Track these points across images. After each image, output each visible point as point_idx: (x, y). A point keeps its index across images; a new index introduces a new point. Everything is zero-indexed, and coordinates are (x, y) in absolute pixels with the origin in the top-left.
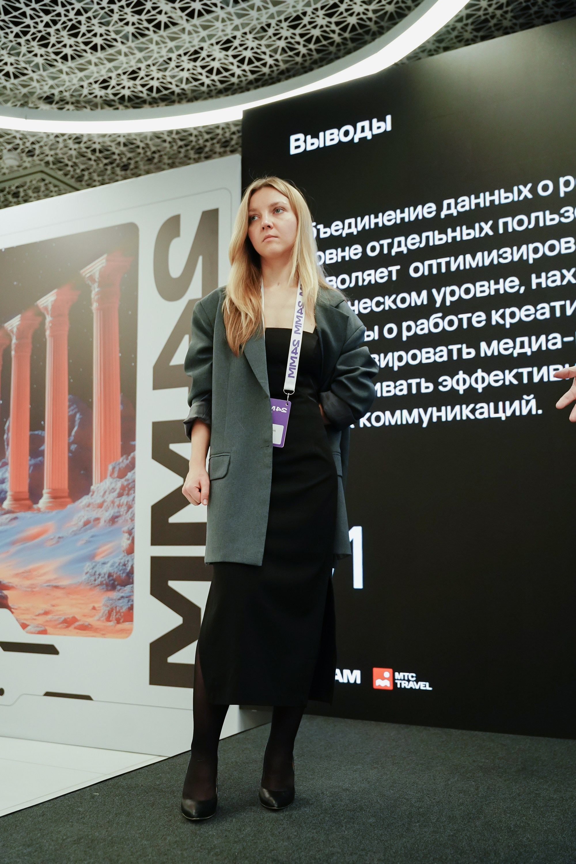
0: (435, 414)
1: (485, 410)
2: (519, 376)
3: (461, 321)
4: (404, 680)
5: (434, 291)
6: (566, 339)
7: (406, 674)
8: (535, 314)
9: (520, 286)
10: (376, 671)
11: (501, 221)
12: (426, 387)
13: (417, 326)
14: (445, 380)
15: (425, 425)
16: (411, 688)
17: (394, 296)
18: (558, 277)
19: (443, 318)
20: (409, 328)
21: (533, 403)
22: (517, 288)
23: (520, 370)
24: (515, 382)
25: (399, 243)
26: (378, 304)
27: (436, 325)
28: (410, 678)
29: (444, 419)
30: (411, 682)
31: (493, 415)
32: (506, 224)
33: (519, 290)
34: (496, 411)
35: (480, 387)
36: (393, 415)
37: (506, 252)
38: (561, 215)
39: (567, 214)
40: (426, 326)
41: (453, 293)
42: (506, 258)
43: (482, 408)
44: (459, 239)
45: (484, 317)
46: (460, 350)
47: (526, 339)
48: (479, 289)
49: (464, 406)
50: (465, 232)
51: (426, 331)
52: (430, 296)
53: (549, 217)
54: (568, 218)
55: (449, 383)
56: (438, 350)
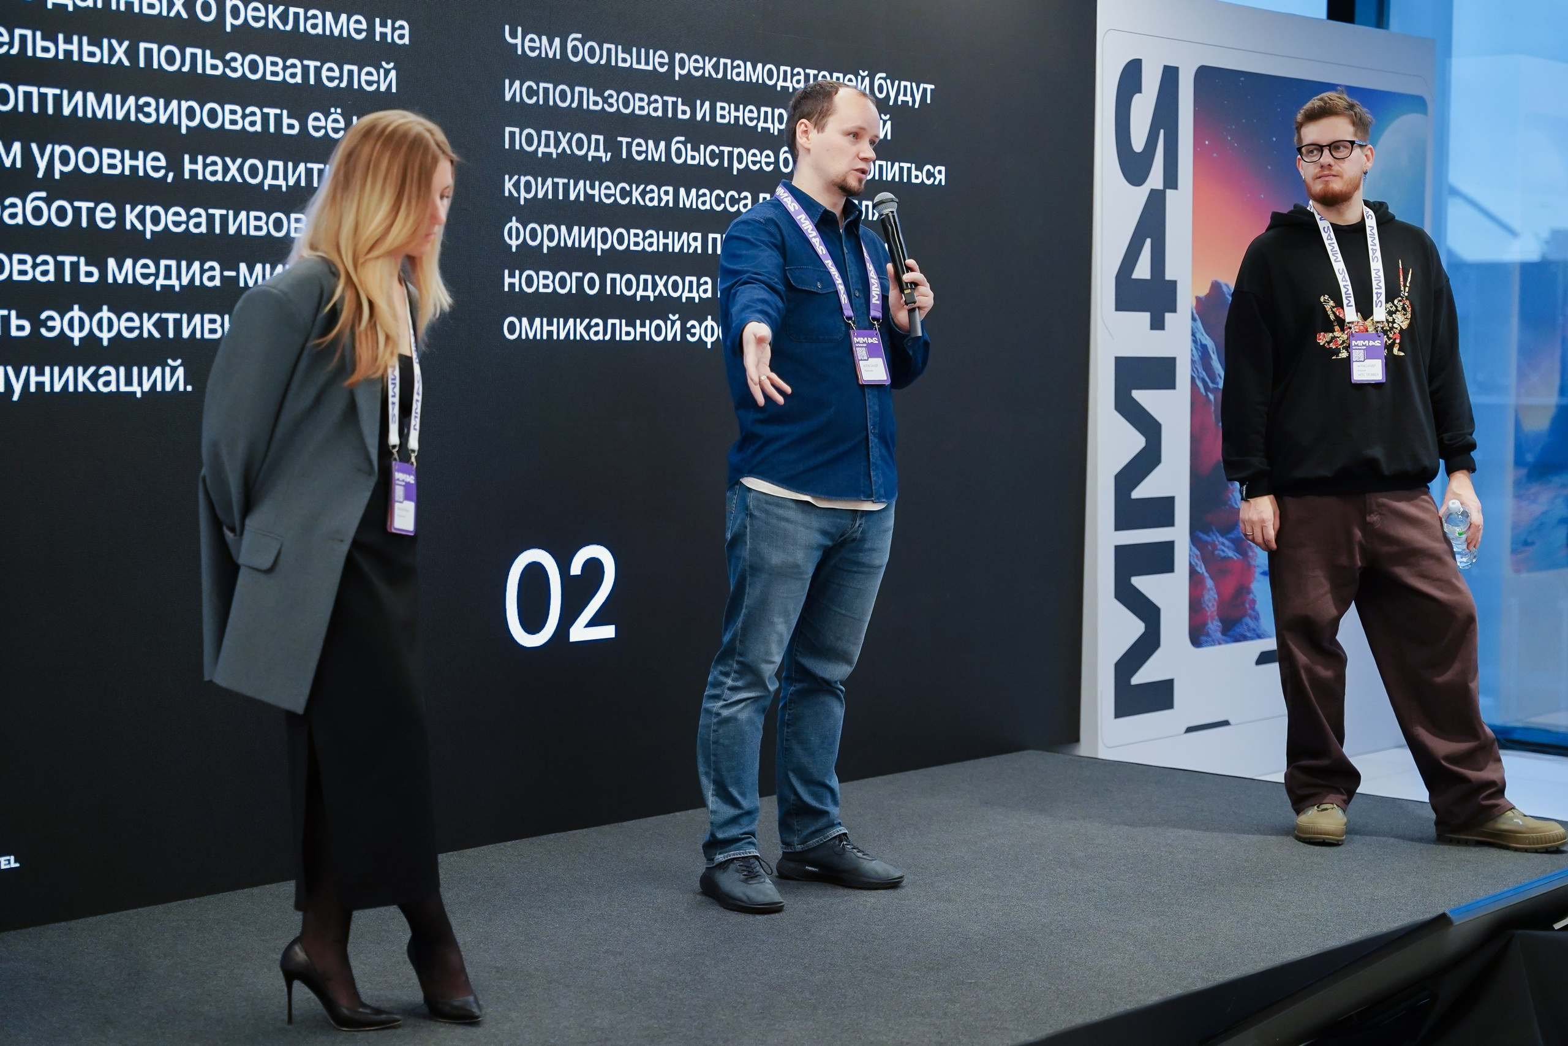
0: (34, 379)
1: (113, 378)
2: (161, 325)
3: (77, 211)
5: (34, 146)
6: (226, 273)
8: (187, 223)
9: (168, 169)
11: (143, 46)
12: (18, 327)
14: (52, 318)
15: (16, 398)
18: (219, 168)
19: (49, 202)
21: (180, 372)
22: (163, 172)
23: (164, 316)
24: (157, 335)
27: (37, 213)
29: (47, 389)
31: (123, 388)
32: (149, 53)
33: (166, 176)
34: (129, 382)
35: (105, 336)
37: (148, 104)
38: (227, 64)
39: (233, 64)
40: (19, 210)
41: (65, 158)
42: (148, 115)
43: (108, 373)
44: (76, 58)
45: (113, 214)
46: (75, 267)
47: (173, 263)
48: (106, 161)
49: (80, 369)
50: (86, 48)
51: (19, 220)
52: (27, 154)
53: (209, 61)
54: (235, 70)
55: (56, 324)
56: (39, 260)
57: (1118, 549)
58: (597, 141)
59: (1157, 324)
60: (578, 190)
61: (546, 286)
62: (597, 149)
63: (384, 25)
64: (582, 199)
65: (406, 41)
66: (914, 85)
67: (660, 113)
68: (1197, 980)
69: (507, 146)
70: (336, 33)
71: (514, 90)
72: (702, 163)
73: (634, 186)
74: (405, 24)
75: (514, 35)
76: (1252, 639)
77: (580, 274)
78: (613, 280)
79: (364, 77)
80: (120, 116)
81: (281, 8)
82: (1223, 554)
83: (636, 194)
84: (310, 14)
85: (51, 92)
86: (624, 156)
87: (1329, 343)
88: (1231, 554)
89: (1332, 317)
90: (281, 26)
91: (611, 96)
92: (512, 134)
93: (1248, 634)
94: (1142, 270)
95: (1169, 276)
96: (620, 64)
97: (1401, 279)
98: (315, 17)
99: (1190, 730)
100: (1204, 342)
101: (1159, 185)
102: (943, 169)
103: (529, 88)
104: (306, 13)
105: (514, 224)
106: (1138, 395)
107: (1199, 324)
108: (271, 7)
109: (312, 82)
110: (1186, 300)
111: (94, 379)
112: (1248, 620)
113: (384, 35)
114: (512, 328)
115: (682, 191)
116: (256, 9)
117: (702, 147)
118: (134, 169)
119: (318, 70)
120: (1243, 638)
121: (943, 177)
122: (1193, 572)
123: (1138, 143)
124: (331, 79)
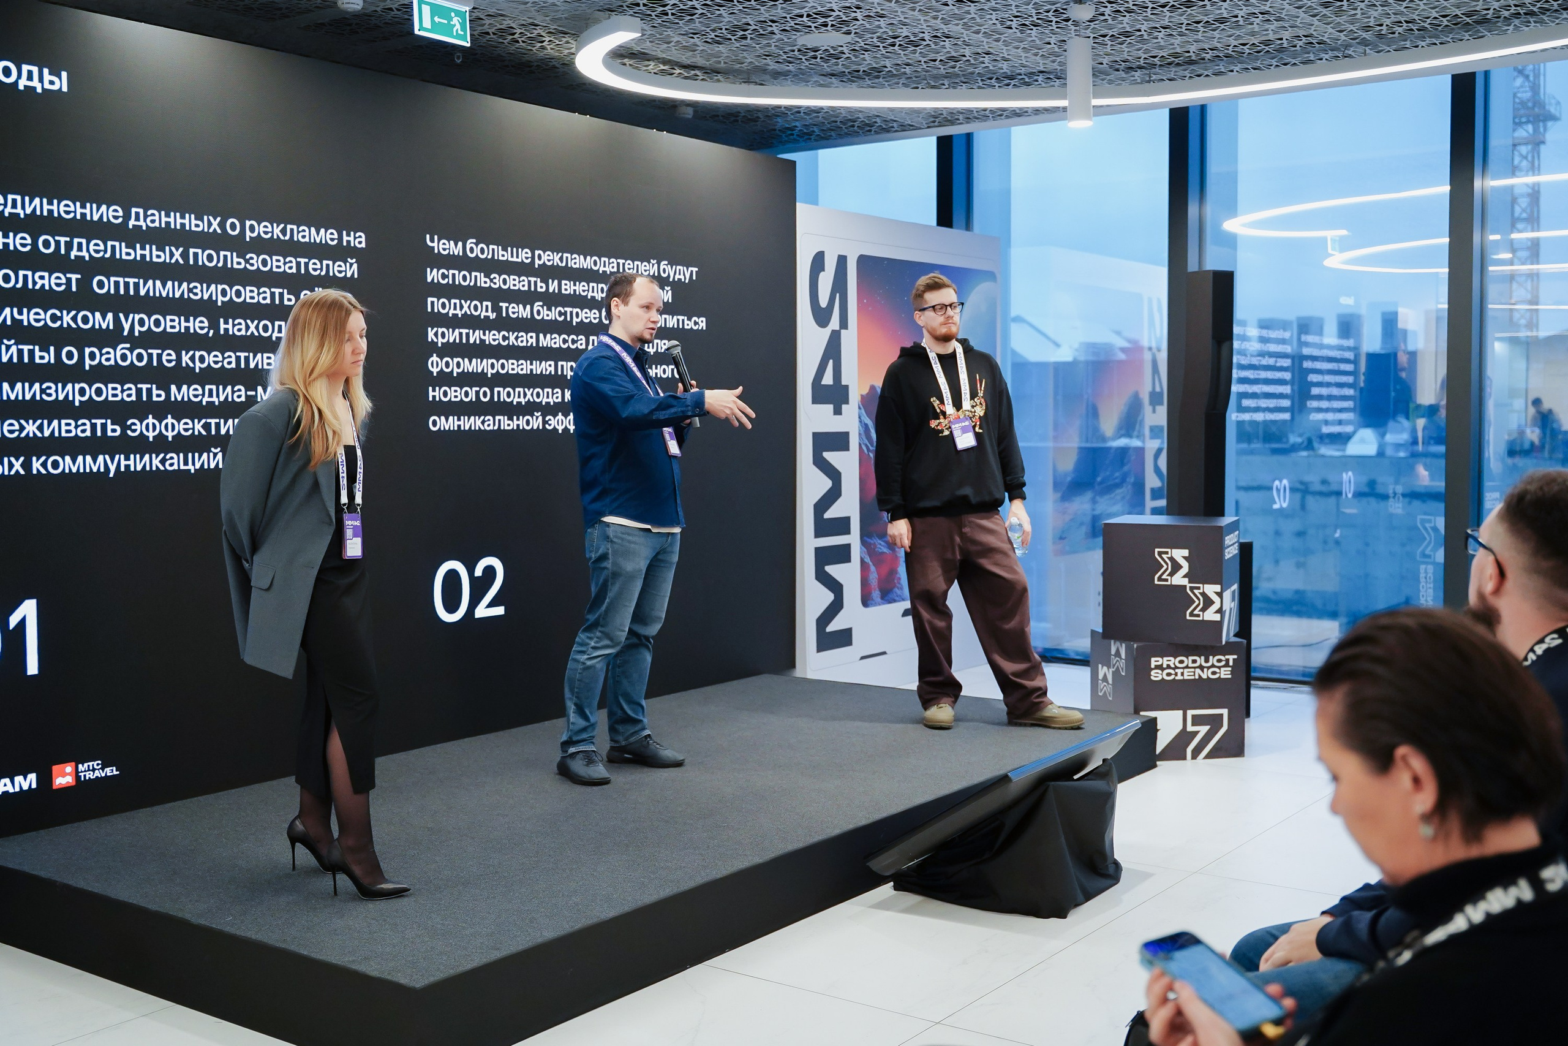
0: (123, 463)
1: (175, 461)
2: (207, 427)
3: (150, 356)
4: (89, 770)
5: (121, 315)
6: (249, 393)
7: (91, 764)
8: (222, 362)
9: (209, 328)
10: (56, 769)
11: (192, 251)
12: (113, 430)
13: (101, 355)
14: (134, 424)
15: (111, 475)
16: (97, 777)
17: (73, 313)
18: (243, 327)
19: (131, 350)
20: (92, 356)
22: (206, 330)
23: (209, 421)
24: (204, 433)
25: (80, 245)
26: (54, 318)
27: (124, 357)
28: (96, 767)
29: (132, 469)
30: (97, 771)
31: (182, 467)
32: (196, 255)
33: (208, 332)
34: (186, 463)
35: (170, 435)
36: (74, 461)
37: (196, 287)
38: (247, 261)
39: (251, 261)
40: (112, 356)
41: (142, 323)
42: (196, 294)
43: (172, 458)
44: (148, 259)
45: (174, 357)
46: (149, 391)
47: (214, 387)
48: (169, 324)
49: (154, 456)
50: (155, 253)
51: (112, 362)
52: (117, 320)
53: (236, 260)
54: (252, 265)
55: (138, 427)
56: (126, 387)
57: (816, 549)
58: (487, 306)
59: (838, 412)
60: (476, 336)
61: (456, 397)
62: (487, 311)
63: (348, 235)
64: (478, 342)
65: (363, 245)
66: (685, 268)
67: (526, 288)
68: (863, 818)
69: (429, 310)
70: (318, 241)
71: (433, 275)
72: (554, 319)
73: (511, 333)
74: (363, 235)
75: (432, 241)
76: (899, 601)
77: (478, 389)
78: (499, 392)
79: (336, 268)
80: (177, 295)
81: (282, 226)
82: (880, 551)
83: (512, 338)
84: (300, 229)
85: (131, 281)
86: (504, 315)
87: (937, 426)
88: (885, 550)
89: (938, 411)
90: (282, 237)
91: (495, 278)
92: (432, 303)
93: (897, 598)
94: (828, 379)
95: (843, 383)
96: (501, 258)
97: (979, 385)
98: (304, 231)
99: (863, 658)
100: (866, 422)
101: (837, 328)
102: (704, 319)
103: (443, 274)
104: (298, 228)
105: (435, 358)
106: (826, 455)
107: (863, 411)
108: (275, 225)
109: (303, 272)
110: (854, 397)
111: (163, 461)
112: (896, 590)
113: (348, 242)
114: (435, 423)
115: (541, 336)
116: (265, 227)
117: (553, 308)
118: (187, 328)
119: (306, 264)
120: (894, 601)
121: (704, 324)
122: (862, 561)
123: (823, 302)
124: (315, 270)
